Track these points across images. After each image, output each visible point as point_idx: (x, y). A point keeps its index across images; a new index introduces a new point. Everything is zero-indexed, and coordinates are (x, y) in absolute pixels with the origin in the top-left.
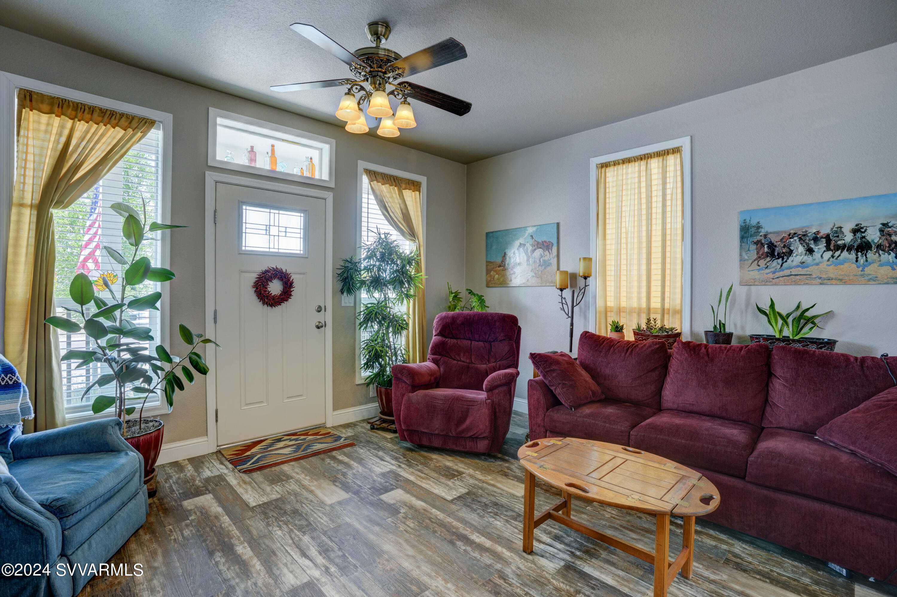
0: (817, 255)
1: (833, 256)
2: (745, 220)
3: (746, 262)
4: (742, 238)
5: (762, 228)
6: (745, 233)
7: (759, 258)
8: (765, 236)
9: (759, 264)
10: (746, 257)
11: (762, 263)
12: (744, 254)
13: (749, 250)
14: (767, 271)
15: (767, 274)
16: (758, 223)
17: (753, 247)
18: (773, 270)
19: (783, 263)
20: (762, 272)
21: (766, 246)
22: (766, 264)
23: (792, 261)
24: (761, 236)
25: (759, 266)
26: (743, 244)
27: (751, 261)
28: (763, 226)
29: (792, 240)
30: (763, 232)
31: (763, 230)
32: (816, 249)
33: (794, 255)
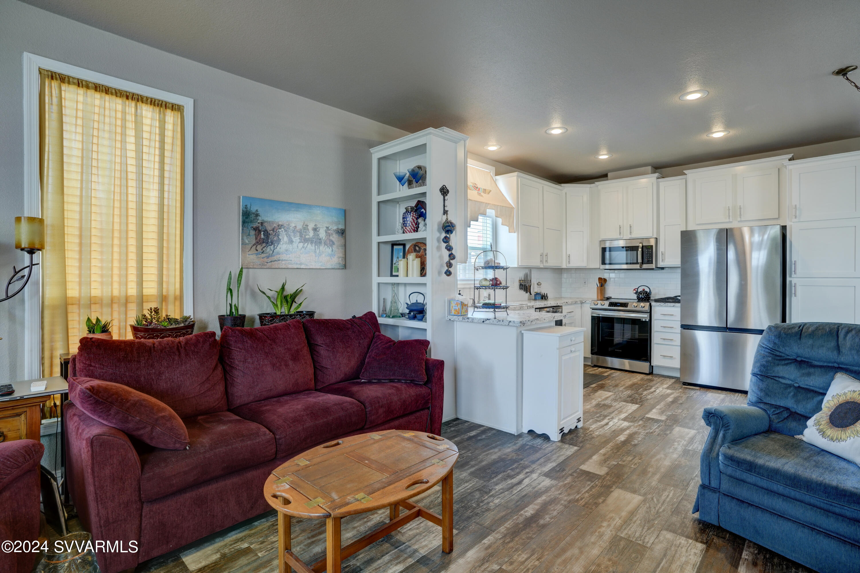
0: (295, 245)
1: (303, 247)
2: (246, 206)
3: (247, 246)
4: (244, 222)
5: (259, 216)
6: (247, 218)
7: (257, 243)
8: (262, 224)
9: (257, 248)
10: (247, 242)
11: (259, 247)
12: (245, 238)
13: (249, 235)
14: (263, 255)
15: (263, 258)
16: (257, 210)
17: (253, 233)
18: (267, 255)
19: (274, 249)
20: (259, 256)
21: (262, 233)
22: (262, 249)
23: (280, 248)
24: (259, 223)
25: (257, 250)
26: (244, 229)
27: (250, 246)
28: (260, 214)
29: (280, 230)
30: (260, 219)
31: (260, 218)
32: (294, 240)
33: (282, 243)
